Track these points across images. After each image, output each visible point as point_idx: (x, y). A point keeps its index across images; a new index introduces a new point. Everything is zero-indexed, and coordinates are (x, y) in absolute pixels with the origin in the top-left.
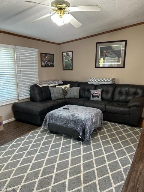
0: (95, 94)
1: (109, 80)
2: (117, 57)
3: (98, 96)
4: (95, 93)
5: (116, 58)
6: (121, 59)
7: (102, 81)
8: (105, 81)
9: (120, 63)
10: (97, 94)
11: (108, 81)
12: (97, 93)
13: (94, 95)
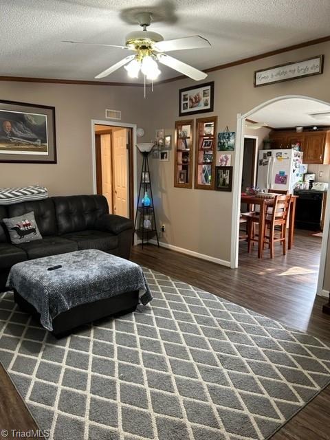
0: (24, 226)
1: (43, 191)
2: (39, 140)
3: (33, 230)
4: (24, 223)
5: (38, 142)
6: (47, 144)
7: (26, 194)
8: (33, 193)
9: (47, 153)
10: (29, 225)
11: (40, 192)
12: (28, 222)
13: (22, 229)
